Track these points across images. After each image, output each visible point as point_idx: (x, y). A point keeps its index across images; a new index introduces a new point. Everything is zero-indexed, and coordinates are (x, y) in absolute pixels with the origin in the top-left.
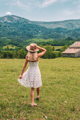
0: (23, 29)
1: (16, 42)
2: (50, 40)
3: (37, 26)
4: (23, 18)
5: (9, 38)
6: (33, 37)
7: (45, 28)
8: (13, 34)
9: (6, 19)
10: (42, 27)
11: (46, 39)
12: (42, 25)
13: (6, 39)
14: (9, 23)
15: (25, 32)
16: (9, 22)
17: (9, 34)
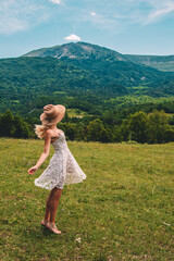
0: (105, 73)
1: (86, 102)
2: (168, 100)
3: (136, 67)
4: (105, 49)
5: (70, 95)
6: (126, 93)
7: (156, 71)
8: (81, 84)
9: (66, 50)
10: (149, 68)
11: (157, 96)
12: (148, 64)
13: (63, 95)
14: (73, 60)
15: (107, 80)
16: (72, 57)
17: (71, 84)
